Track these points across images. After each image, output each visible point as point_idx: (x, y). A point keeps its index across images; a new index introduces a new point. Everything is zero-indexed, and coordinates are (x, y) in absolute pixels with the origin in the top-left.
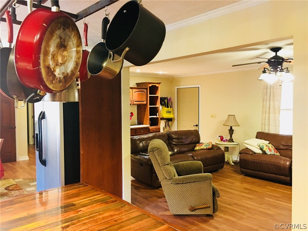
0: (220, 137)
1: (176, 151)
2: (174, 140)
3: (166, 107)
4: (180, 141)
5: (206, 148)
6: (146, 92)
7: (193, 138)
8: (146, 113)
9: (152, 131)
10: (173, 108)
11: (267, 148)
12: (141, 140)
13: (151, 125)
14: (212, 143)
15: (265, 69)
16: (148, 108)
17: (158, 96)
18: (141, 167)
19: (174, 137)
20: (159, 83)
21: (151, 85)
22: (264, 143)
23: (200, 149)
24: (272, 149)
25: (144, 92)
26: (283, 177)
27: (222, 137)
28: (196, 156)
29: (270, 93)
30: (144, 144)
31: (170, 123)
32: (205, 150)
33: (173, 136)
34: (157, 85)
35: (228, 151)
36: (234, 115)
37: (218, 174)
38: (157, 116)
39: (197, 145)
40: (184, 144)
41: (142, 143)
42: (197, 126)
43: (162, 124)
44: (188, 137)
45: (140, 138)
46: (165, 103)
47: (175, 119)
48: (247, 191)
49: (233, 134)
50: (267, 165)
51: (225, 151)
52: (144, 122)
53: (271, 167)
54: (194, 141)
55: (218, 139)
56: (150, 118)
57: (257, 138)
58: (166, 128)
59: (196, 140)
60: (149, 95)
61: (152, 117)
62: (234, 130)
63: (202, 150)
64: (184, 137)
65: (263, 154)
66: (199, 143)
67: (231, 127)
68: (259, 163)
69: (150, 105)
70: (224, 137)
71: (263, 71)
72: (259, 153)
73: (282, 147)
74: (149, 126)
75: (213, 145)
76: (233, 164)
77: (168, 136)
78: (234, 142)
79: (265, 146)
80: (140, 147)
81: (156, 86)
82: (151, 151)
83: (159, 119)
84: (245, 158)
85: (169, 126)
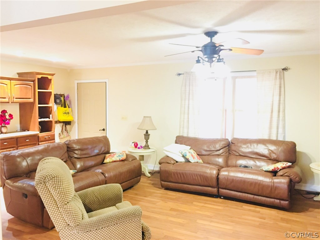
0: (134, 144)
1: (78, 166)
2: (76, 152)
3: (62, 107)
4: (84, 152)
5: (120, 159)
6: (32, 85)
7: (102, 147)
8: (33, 115)
9: (42, 139)
10: (71, 108)
11: (191, 155)
12: (24, 156)
13: (42, 131)
14: (126, 153)
15: (200, 58)
16: (36, 108)
17: (51, 92)
18: (25, 198)
19: (76, 148)
20: (53, 75)
21: (40, 76)
22: (186, 149)
23: (111, 161)
24: (195, 155)
25: (30, 86)
26: (210, 188)
27: (137, 143)
28: (107, 172)
29: (189, 90)
30: (29, 162)
31: (68, 127)
32: (118, 162)
33: (74, 146)
34: (49, 77)
35: (143, 160)
36: (150, 117)
37: (135, 192)
38: (49, 118)
39: (107, 155)
40: (90, 156)
41: (25, 160)
42: (104, 130)
43: (57, 129)
44: (95, 147)
45: (22, 153)
46: (61, 101)
47: (75, 122)
48: (174, 213)
49: (148, 138)
50: (192, 176)
51: (140, 160)
52: (31, 127)
53: (196, 178)
54: (103, 152)
55: (131, 145)
56: (39, 122)
57: (176, 143)
58: (62, 133)
59: (105, 150)
60: (37, 90)
61: (43, 120)
62: (149, 135)
63: (114, 163)
64: (90, 147)
65: (186, 162)
66: (109, 153)
67: (147, 132)
68: (183, 174)
69: (39, 104)
70: (138, 143)
71: (197, 61)
72: (181, 162)
73: (204, 153)
74: (38, 132)
75: (127, 155)
76: (149, 175)
77: (68, 147)
78: (150, 148)
79: (187, 152)
80: (22, 167)
81: (47, 78)
82: (41, 183)
83: (53, 122)
84: (166, 169)
85: (67, 131)
